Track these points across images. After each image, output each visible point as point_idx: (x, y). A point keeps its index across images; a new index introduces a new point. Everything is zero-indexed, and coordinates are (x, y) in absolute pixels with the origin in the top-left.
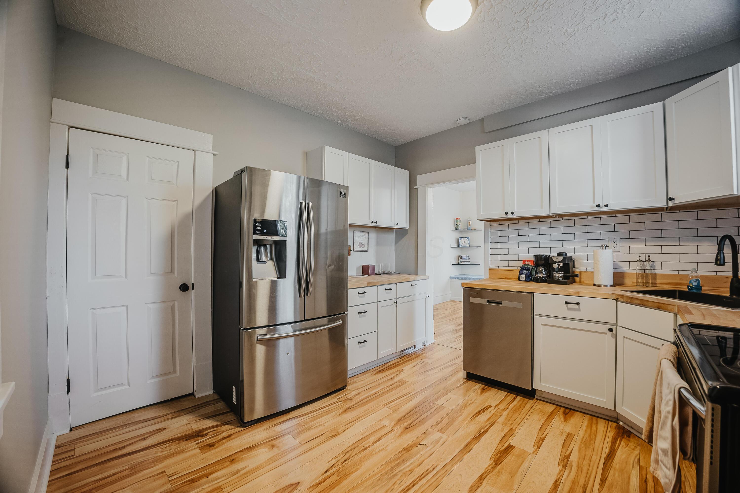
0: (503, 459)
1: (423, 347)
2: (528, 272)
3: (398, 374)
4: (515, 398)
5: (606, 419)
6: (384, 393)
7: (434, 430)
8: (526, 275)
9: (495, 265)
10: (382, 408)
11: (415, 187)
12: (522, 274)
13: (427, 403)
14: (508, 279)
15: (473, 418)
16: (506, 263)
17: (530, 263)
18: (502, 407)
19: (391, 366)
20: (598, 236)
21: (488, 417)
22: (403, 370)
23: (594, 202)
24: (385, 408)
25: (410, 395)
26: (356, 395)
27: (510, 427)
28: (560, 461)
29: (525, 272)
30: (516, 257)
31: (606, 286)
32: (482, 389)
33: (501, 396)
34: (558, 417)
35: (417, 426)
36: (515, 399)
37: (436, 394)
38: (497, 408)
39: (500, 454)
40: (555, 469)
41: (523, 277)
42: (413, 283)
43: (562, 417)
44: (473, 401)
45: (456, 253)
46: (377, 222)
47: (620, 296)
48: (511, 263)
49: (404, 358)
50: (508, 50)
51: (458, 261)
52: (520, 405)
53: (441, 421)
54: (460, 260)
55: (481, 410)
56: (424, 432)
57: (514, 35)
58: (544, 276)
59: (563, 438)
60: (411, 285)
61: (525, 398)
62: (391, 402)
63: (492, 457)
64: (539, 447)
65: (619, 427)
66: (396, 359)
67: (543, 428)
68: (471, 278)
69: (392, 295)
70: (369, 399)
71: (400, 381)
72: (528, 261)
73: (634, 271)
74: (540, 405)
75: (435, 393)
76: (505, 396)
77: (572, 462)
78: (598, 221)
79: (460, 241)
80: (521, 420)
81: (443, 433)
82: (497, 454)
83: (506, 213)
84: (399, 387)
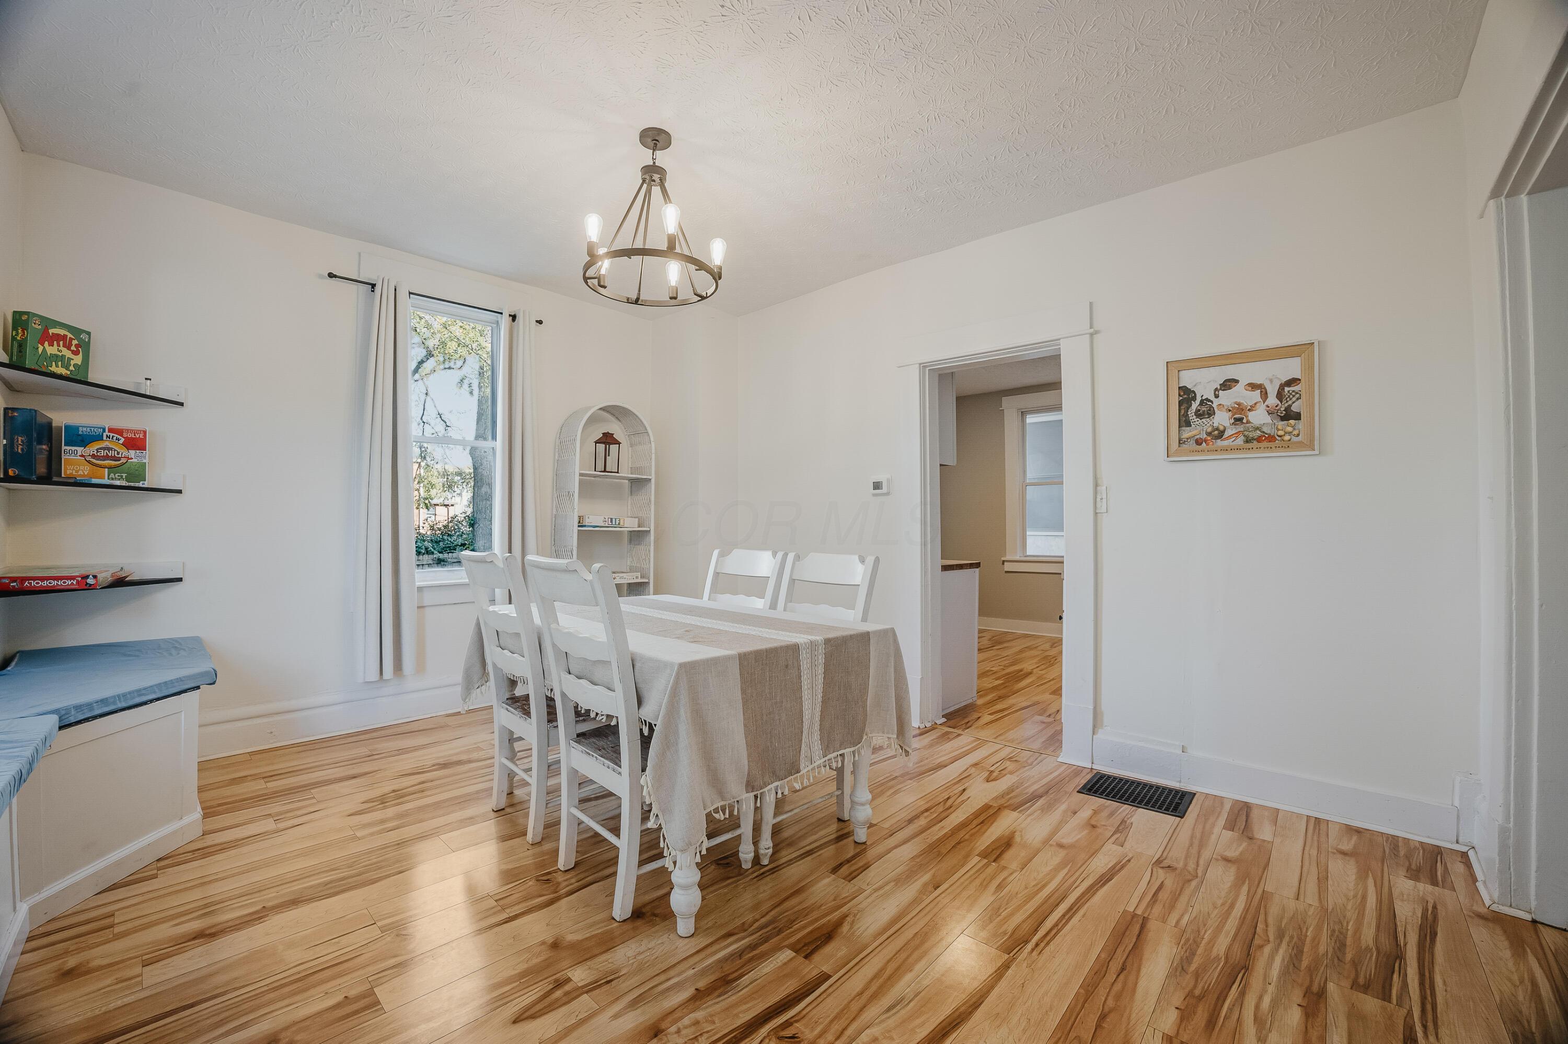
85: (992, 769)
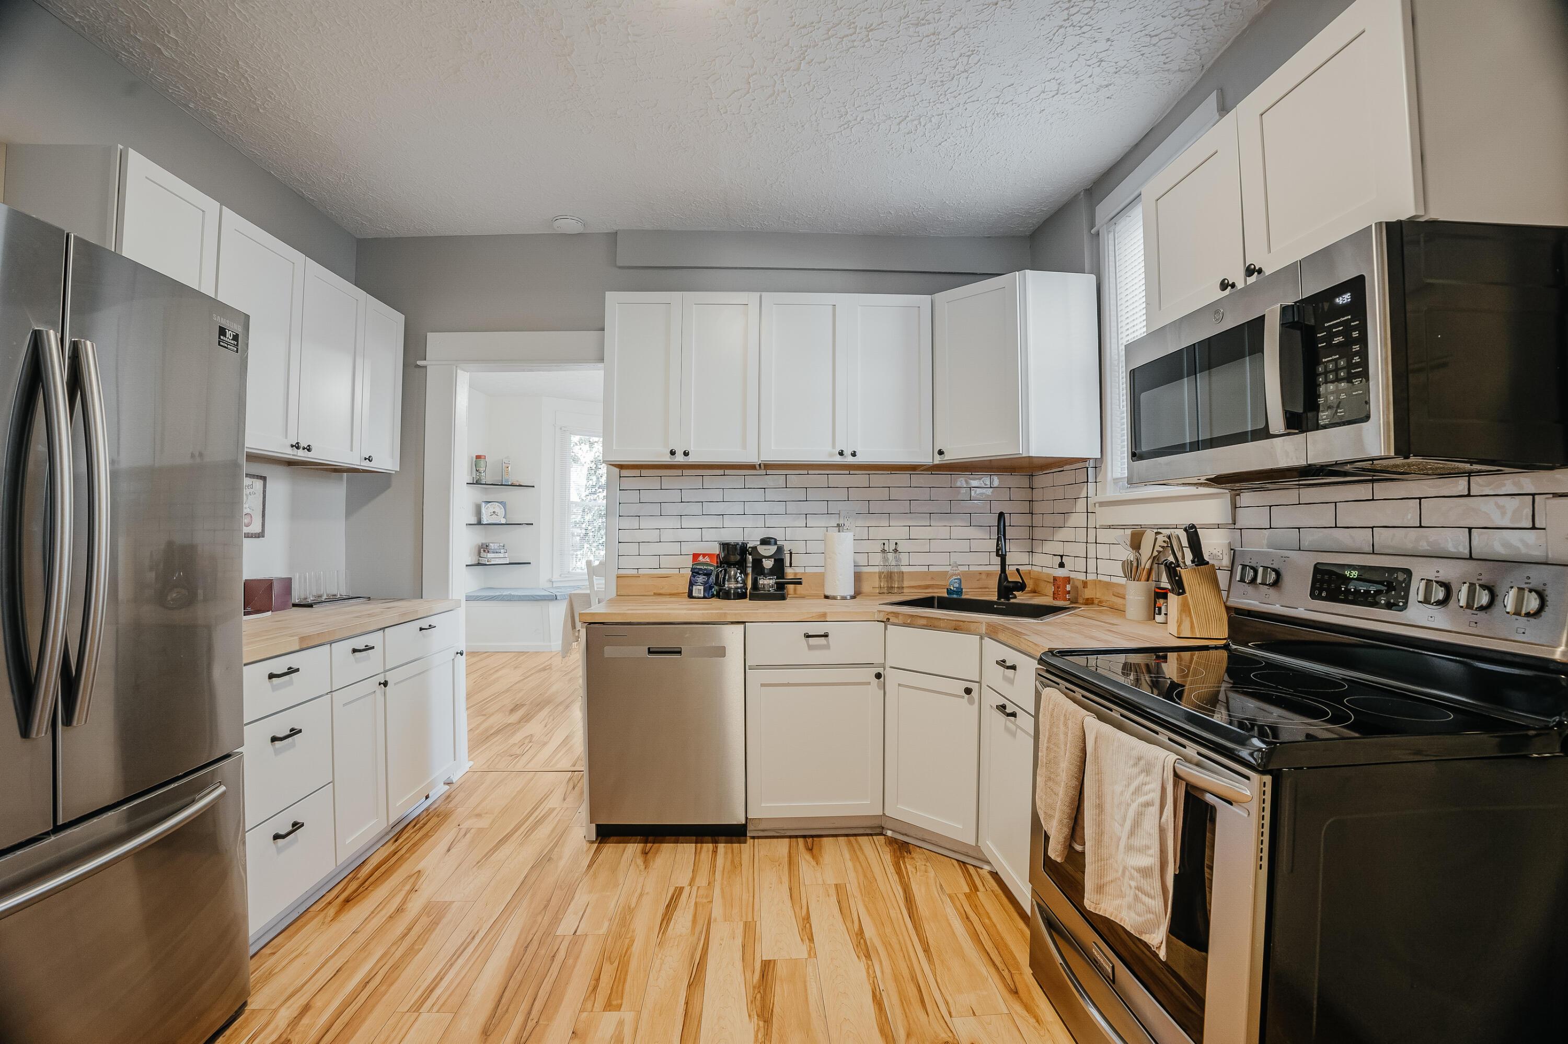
0: (772, 1001)
1: (447, 787)
2: (708, 579)
3: (413, 890)
4: (715, 850)
5: (867, 835)
6: (395, 967)
7: (592, 1011)
8: (704, 584)
9: (629, 564)
10: (413, 1019)
11: (419, 363)
12: (697, 583)
13: (535, 943)
14: (660, 594)
15: (663, 933)
16: (654, 562)
17: (709, 560)
18: (702, 881)
19: (377, 874)
20: (822, 507)
21: (689, 917)
22: (420, 871)
23: (834, 446)
24: (424, 1016)
25: (477, 940)
26: (295, 1022)
27: (741, 920)
28: (855, 948)
29: (701, 579)
30: (675, 549)
31: (844, 598)
32: (642, 853)
33: (686, 855)
34: (803, 861)
35: (545, 1023)
36: (715, 852)
37: (546, 907)
38: (695, 888)
39: (760, 992)
40: (857, 968)
41: (699, 590)
42: (424, 623)
43: (808, 857)
44: (639, 891)
45: (477, 537)
46: (313, 447)
47: (892, 615)
48: (665, 561)
49: (407, 835)
50: (739, 99)
51: (477, 557)
52: (731, 862)
53: (597, 977)
54: (483, 554)
55: (667, 905)
56: (573, 1033)
57: (768, 69)
58: (739, 585)
59: (834, 899)
60: (421, 629)
61: (732, 843)
62: (431, 990)
63: (749, 1011)
64: (811, 939)
65: (892, 842)
66: (383, 846)
67: (795, 895)
68: (514, 596)
69: (371, 663)
70: (354, 1010)
71: (427, 909)
72: (704, 555)
73: (876, 569)
74: (764, 848)
75: (543, 907)
76: (696, 853)
77: (871, 939)
78: (781, 481)
79: (483, 510)
80: (752, 894)
81: (619, 1008)
82: (754, 996)
83: (673, 453)
84: (434, 930)
85: (530, 744)
